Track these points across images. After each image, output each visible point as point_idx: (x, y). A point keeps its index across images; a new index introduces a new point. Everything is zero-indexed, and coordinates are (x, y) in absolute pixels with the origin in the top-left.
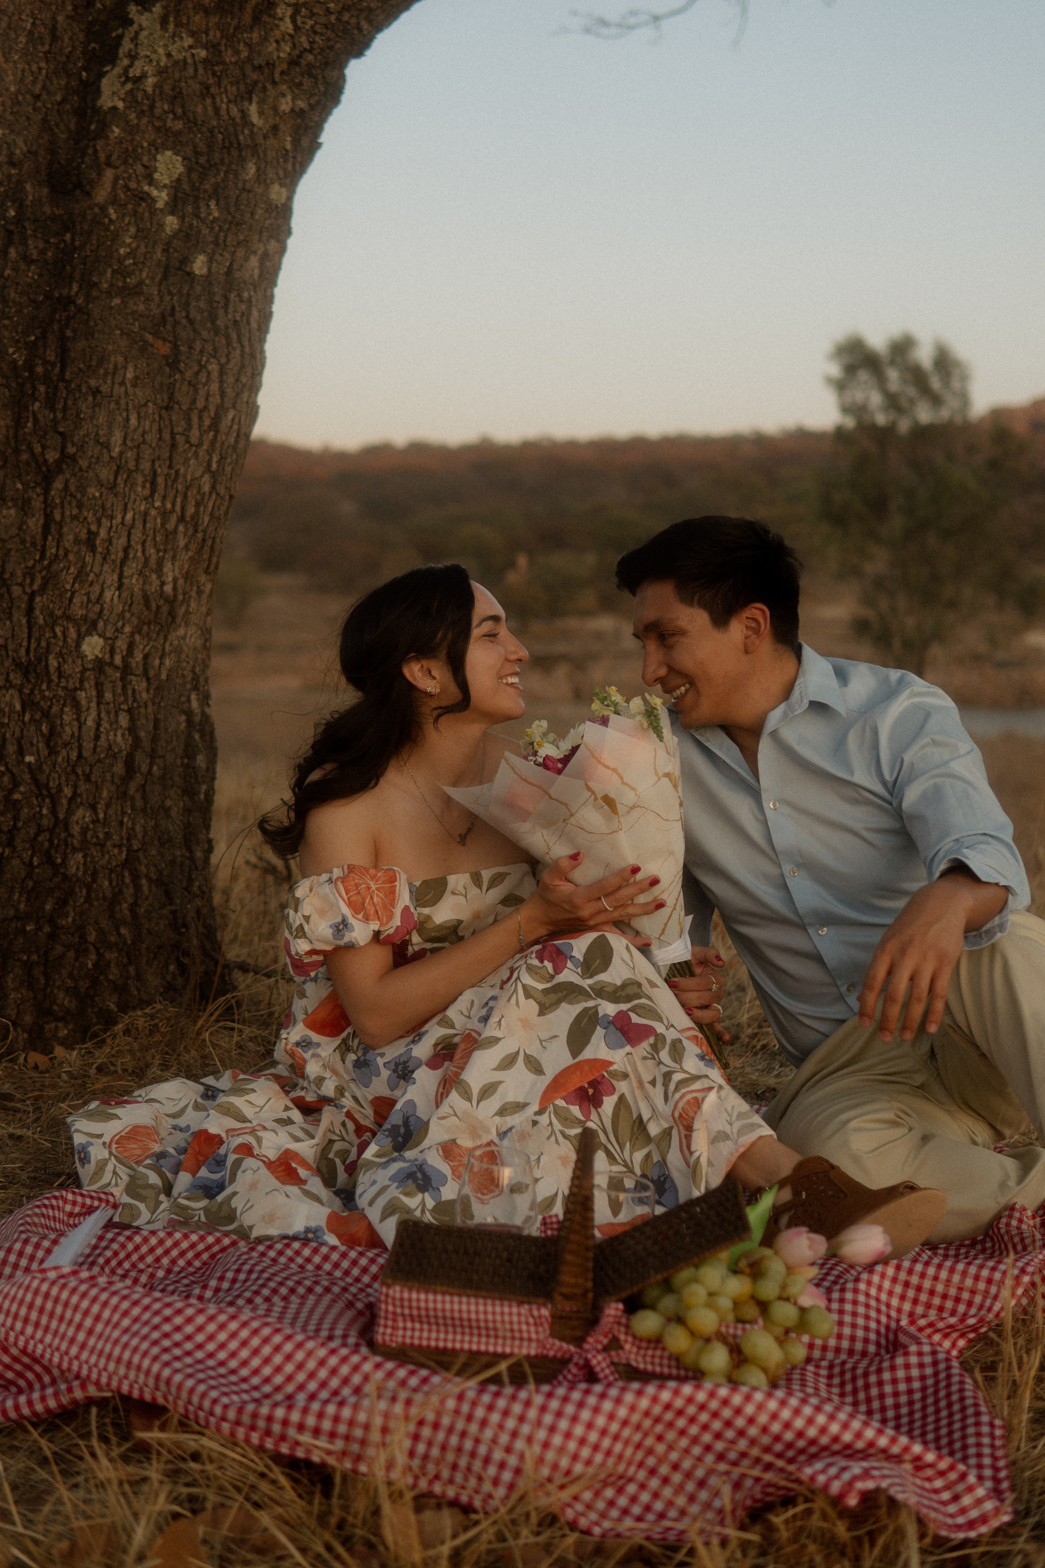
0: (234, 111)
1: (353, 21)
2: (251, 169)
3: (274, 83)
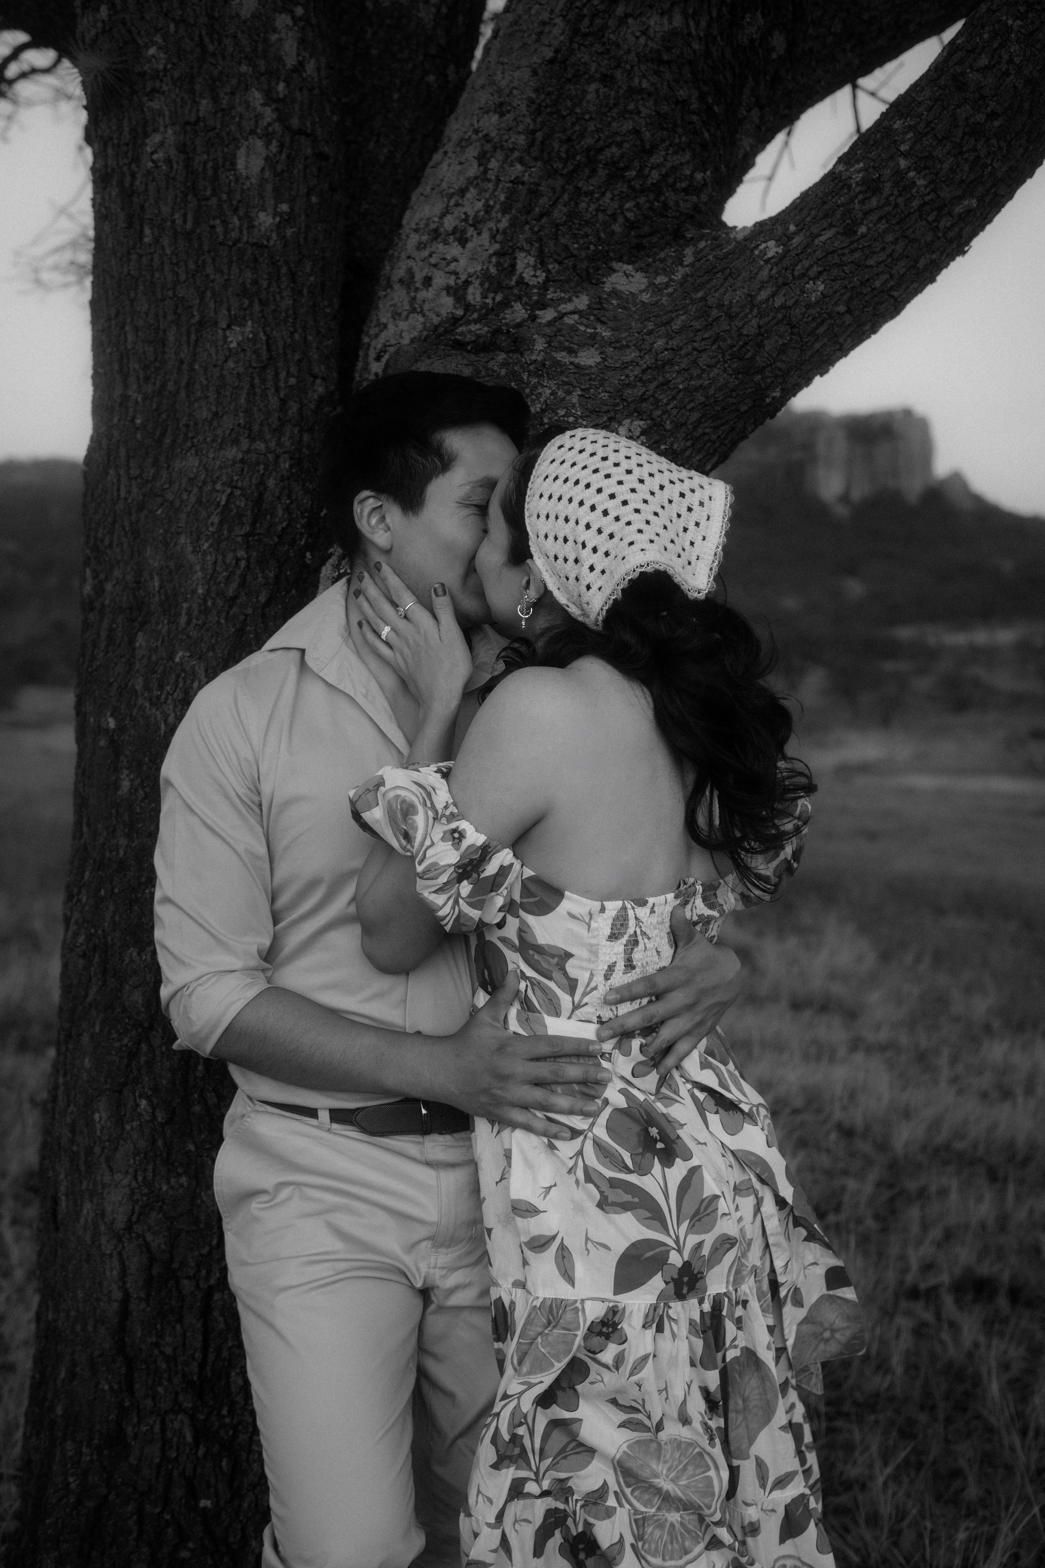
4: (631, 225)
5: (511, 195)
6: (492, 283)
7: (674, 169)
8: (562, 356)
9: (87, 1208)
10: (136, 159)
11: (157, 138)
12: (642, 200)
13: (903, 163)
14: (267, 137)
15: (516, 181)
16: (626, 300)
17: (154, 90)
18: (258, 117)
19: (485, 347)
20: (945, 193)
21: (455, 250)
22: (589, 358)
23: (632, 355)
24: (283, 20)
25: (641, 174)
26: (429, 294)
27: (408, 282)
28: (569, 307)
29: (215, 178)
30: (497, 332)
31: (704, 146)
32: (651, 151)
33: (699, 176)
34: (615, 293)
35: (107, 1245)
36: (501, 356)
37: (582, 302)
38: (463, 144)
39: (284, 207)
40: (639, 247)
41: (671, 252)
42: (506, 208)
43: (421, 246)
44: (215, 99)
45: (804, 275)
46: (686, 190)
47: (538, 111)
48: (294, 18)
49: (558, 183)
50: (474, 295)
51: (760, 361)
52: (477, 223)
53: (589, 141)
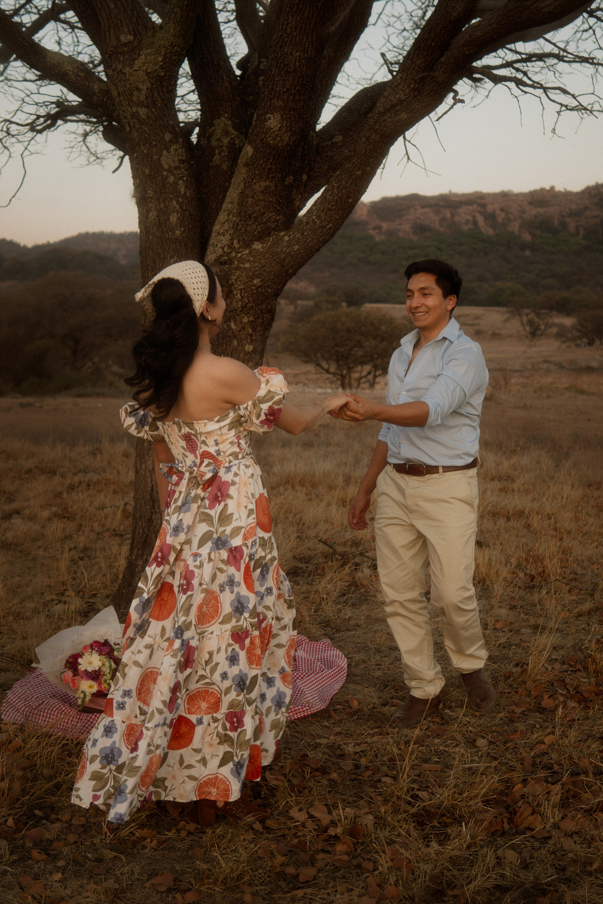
0: (225, 326)
1: (263, 290)
2: (235, 343)
3: (238, 315)
4: (259, 232)
5: (234, 225)
6: (229, 247)
7: (270, 217)
8: (241, 265)
9: (143, 466)
10: (147, 218)
11: (152, 213)
12: (262, 226)
13: (314, 217)
14: (177, 213)
15: (234, 222)
16: (257, 251)
17: (151, 202)
18: (175, 207)
19: (225, 263)
20: (324, 224)
21: (222, 238)
22: (247, 265)
23: (257, 264)
24: (181, 182)
25: (262, 220)
26: (216, 248)
27: (213, 245)
28: (244, 253)
29: (165, 223)
30: (229, 259)
31: (279, 210)
32: (264, 213)
33: (278, 218)
34: (254, 249)
35: (148, 474)
36: (227, 266)
37: (247, 252)
38: (225, 211)
39: (182, 229)
40: (260, 238)
41: (268, 238)
42: (232, 228)
43: (216, 236)
44: (165, 204)
45: (293, 245)
46: (274, 222)
47: (238, 205)
48: (184, 181)
49: (243, 222)
50: (226, 249)
51: (285, 264)
52: (227, 231)
53: (249, 212)
